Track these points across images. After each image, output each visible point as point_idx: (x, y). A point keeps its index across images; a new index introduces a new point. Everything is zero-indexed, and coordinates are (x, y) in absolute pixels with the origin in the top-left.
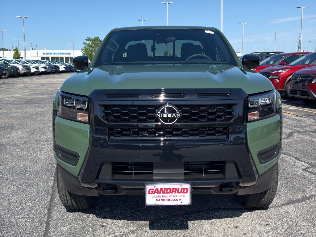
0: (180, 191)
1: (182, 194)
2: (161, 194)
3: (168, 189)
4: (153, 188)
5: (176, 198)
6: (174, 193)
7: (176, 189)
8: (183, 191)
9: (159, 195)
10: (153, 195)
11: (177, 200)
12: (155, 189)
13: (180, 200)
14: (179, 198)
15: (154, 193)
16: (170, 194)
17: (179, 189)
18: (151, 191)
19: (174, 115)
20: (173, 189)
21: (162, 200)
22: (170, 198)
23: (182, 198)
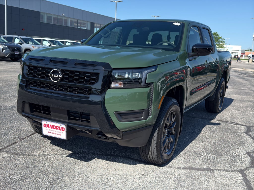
0: (60, 129)
1: (61, 131)
2: (50, 129)
3: (54, 126)
4: (46, 123)
5: (58, 133)
6: (57, 129)
7: (58, 127)
8: (62, 129)
9: (49, 129)
10: (46, 128)
11: (59, 135)
12: (47, 124)
13: (60, 135)
14: (60, 134)
15: (47, 127)
16: (55, 130)
17: (60, 127)
18: (45, 126)
19: (58, 76)
20: (57, 126)
21: (51, 133)
22: (55, 133)
23: (62, 134)
